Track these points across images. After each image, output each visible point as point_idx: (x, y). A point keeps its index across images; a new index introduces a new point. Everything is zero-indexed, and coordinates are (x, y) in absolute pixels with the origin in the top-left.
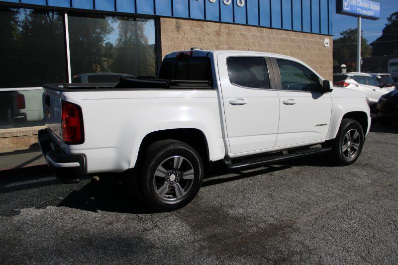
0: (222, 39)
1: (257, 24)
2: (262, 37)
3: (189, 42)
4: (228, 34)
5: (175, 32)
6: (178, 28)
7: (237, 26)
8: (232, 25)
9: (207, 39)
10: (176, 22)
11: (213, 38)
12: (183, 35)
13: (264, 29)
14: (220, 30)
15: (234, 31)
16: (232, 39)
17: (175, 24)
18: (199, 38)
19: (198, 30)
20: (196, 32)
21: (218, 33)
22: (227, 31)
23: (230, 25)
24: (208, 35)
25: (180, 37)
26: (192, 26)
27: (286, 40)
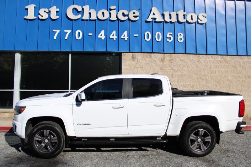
0: (165, 63)
1: (195, 53)
2: (199, 61)
3: (140, 66)
4: (170, 60)
5: (131, 61)
6: (133, 58)
7: (178, 54)
8: (174, 54)
9: (154, 64)
10: (132, 55)
11: (159, 63)
12: (137, 62)
13: (201, 56)
14: (164, 58)
15: (175, 58)
16: (174, 63)
17: (131, 56)
18: (148, 64)
19: (148, 59)
20: (146, 60)
21: (163, 60)
22: (170, 58)
23: (172, 54)
24: (155, 61)
25: (134, 63)
26: (143, 57)
27: (221, 62)
